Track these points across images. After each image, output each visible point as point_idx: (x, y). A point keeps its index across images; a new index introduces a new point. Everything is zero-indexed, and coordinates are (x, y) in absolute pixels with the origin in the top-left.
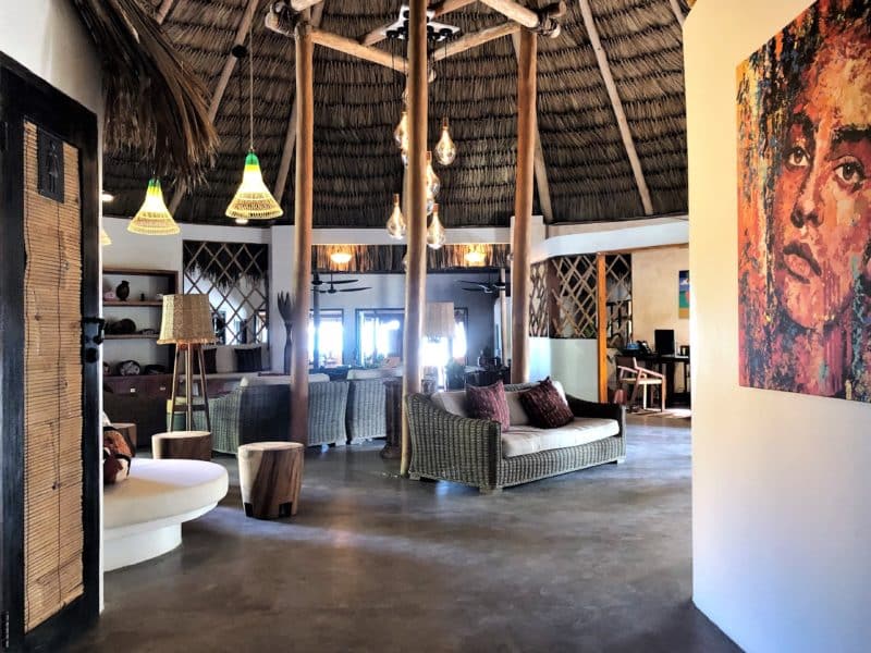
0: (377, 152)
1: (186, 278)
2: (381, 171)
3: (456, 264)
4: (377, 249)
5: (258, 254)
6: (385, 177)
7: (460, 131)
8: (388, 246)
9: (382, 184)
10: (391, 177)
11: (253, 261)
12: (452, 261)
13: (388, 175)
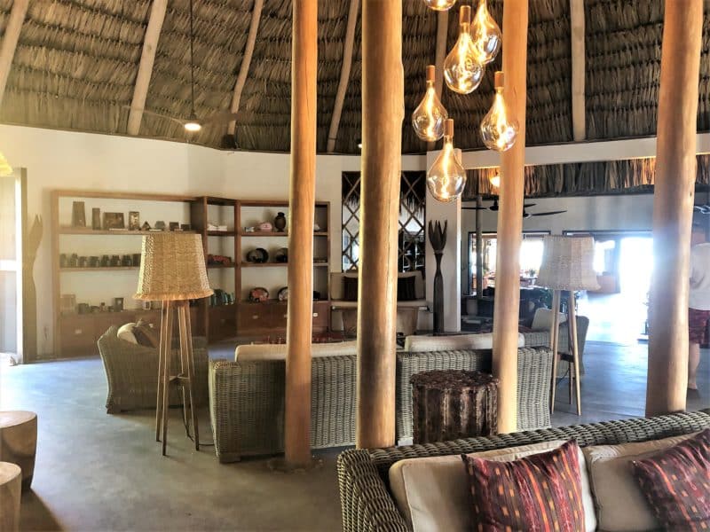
0: (538, 56)
1: (345, 208)
2: (545, 78)
3: (645, 182)
4: (544, 168)
5: (416, 181)
6: (550, 87)
7: (646, 13)
8: (558, 165)
9: (547, 93)
10: (557, 84)
11: (411, 188)
12: (639, 178)
13: (553, 82)
